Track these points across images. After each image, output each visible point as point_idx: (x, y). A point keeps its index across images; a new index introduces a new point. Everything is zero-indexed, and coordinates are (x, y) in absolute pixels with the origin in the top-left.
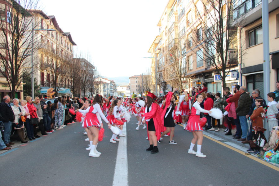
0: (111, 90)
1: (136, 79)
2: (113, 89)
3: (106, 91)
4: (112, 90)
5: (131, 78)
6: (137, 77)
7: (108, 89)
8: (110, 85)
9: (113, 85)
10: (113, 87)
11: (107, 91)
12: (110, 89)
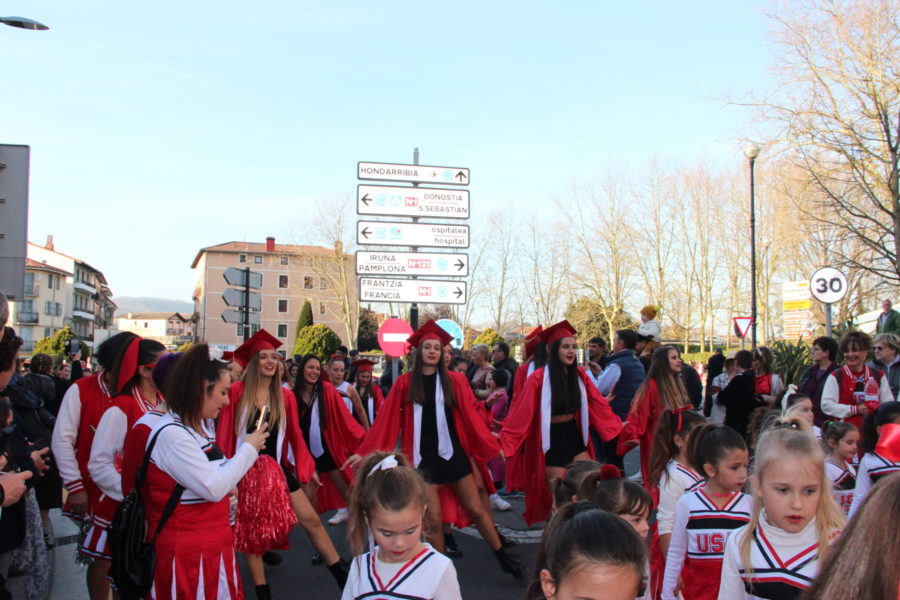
0: (78, 320)
1: (243, 259)
2: (92, 317)
3: (36, 321)
4: (86, 322)
5: (210, 252)
6: (247, 250)
7: (54, 309)
8: (70, 280)
9: (94, 291)
10: (92, 305)
11: (45, 320)
12: (68, 309)
